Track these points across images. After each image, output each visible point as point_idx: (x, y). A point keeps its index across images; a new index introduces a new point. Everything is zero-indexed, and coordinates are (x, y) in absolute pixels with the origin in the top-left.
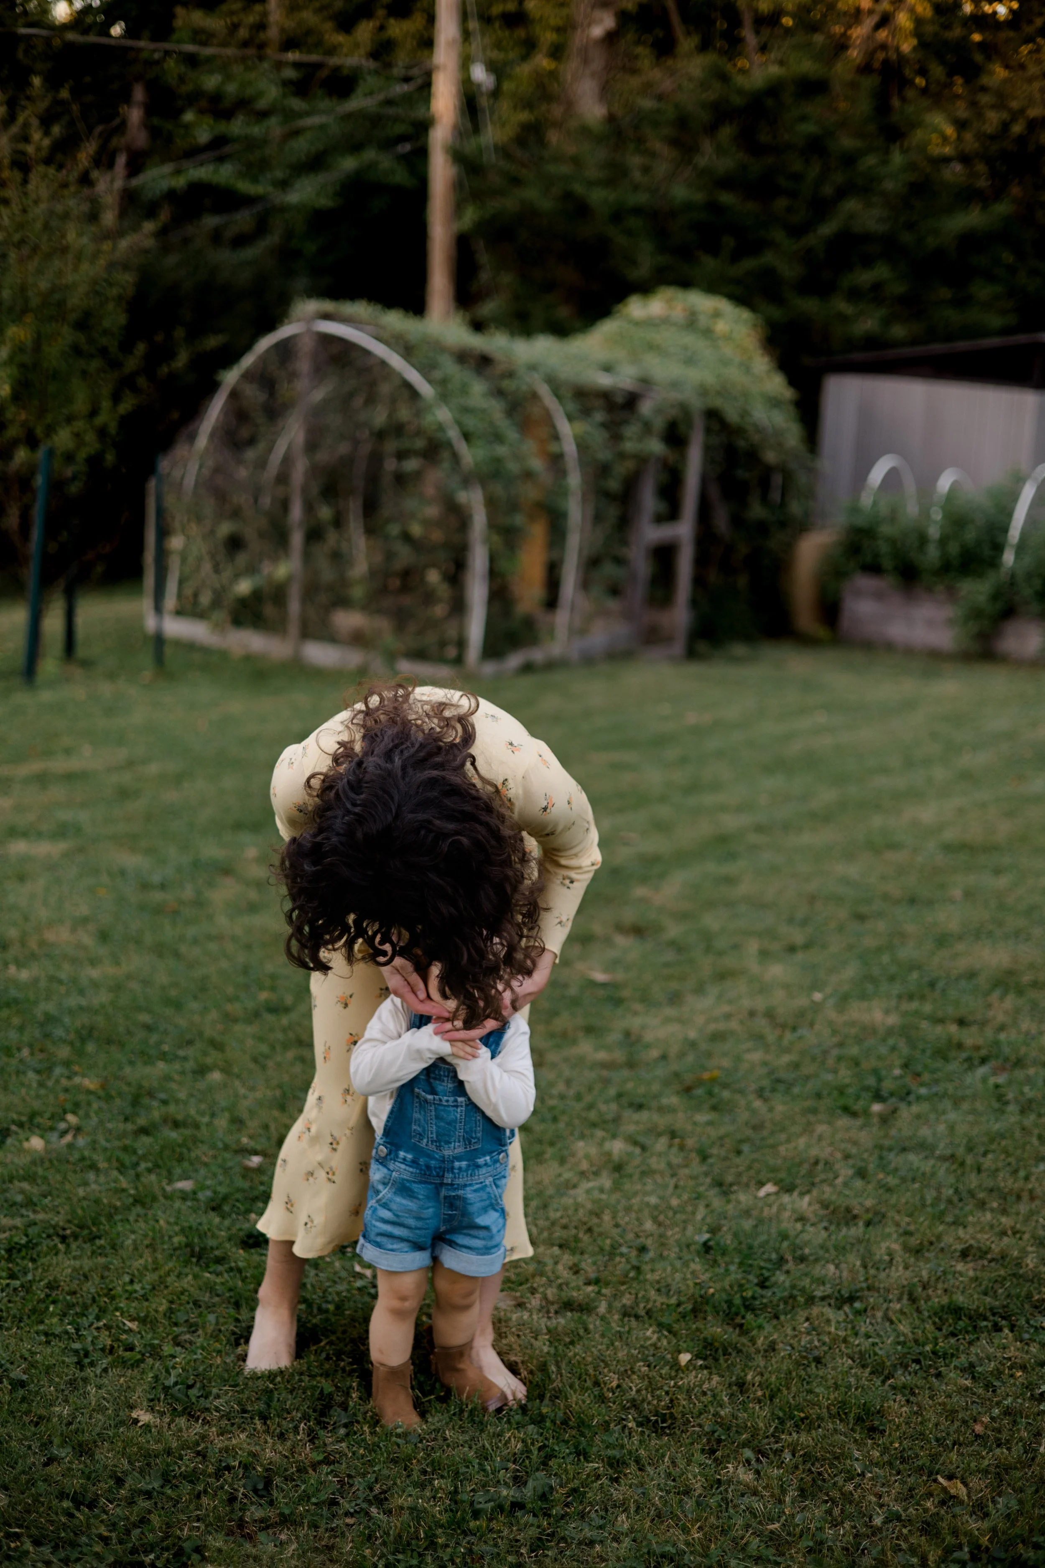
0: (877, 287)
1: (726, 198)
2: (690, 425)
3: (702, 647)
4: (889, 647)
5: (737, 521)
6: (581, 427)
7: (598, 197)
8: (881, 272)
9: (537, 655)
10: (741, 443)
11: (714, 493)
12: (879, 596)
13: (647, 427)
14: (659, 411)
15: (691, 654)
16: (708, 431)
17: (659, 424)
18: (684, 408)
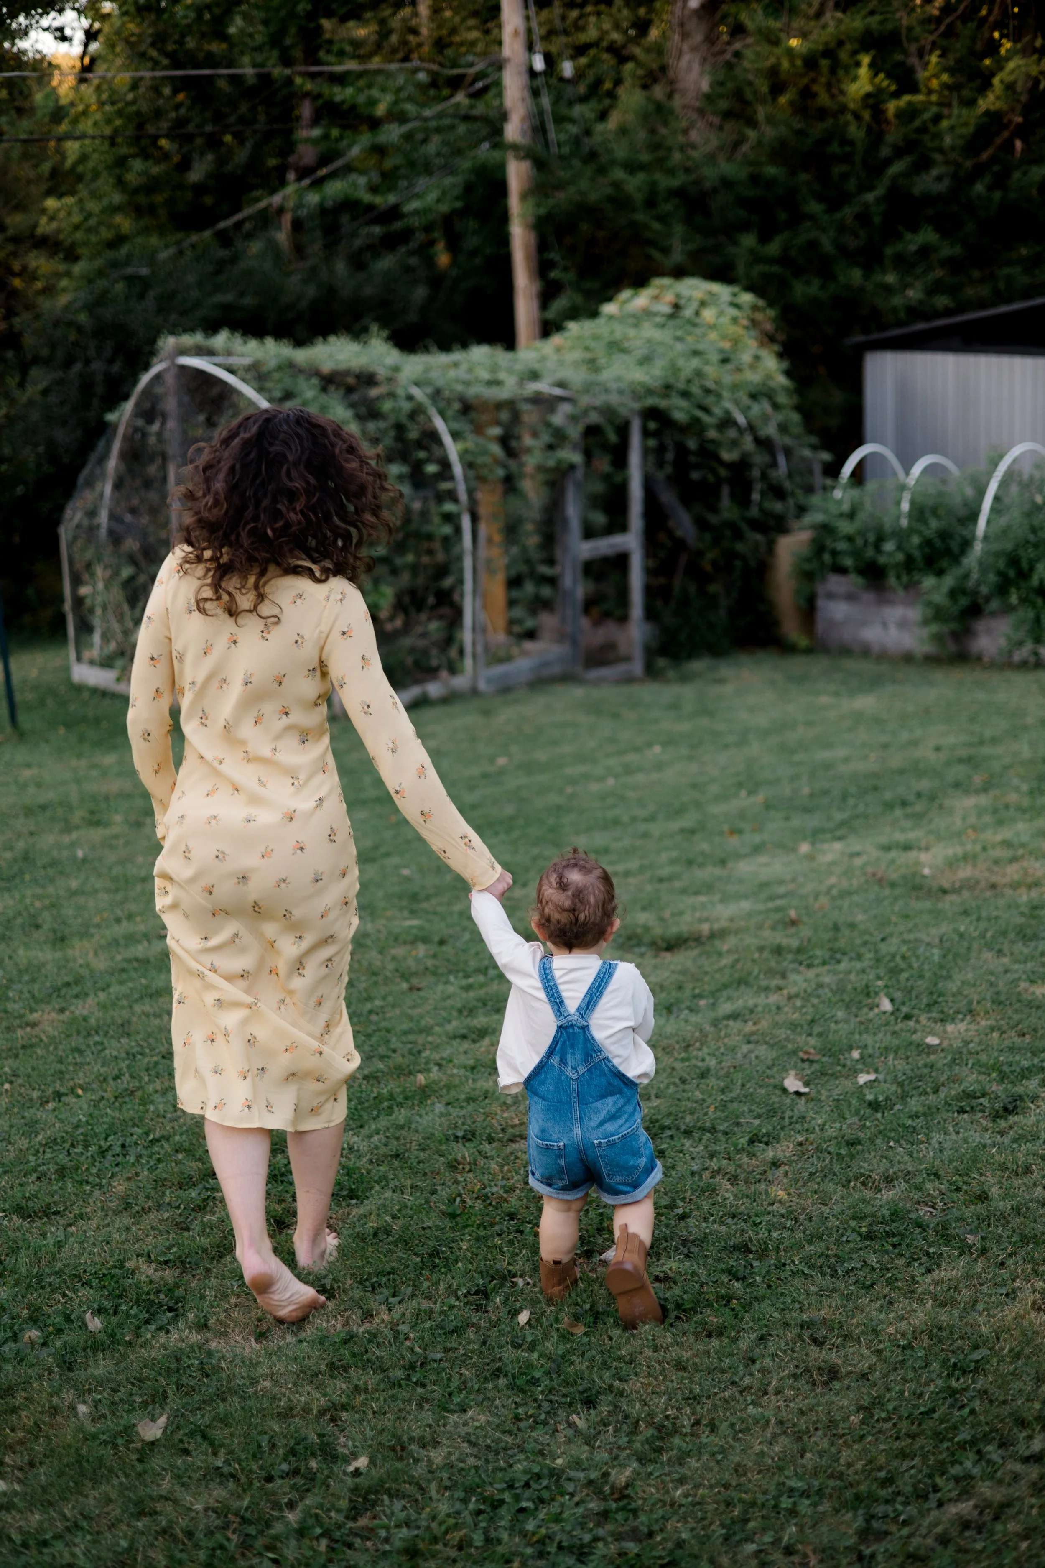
0: (925, 251)
1: (771, 171)
2: (623, 430)
3: (661, 662)
4: (866, 652)
5: (702, 524)
6: (471, 442)
7: (634, 184)
8: (927, 235)
9: (434, 689)
10: (692, 444)
11: (668, 497)
12: (850, 597)
13: (559, 438)
14: (573, 418)
15: (651, 672)
16: (646, 433)
17: (575, 432)
18: (608, 411)
